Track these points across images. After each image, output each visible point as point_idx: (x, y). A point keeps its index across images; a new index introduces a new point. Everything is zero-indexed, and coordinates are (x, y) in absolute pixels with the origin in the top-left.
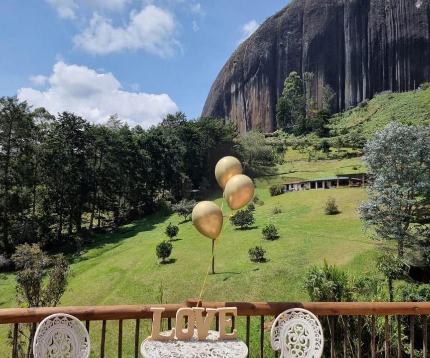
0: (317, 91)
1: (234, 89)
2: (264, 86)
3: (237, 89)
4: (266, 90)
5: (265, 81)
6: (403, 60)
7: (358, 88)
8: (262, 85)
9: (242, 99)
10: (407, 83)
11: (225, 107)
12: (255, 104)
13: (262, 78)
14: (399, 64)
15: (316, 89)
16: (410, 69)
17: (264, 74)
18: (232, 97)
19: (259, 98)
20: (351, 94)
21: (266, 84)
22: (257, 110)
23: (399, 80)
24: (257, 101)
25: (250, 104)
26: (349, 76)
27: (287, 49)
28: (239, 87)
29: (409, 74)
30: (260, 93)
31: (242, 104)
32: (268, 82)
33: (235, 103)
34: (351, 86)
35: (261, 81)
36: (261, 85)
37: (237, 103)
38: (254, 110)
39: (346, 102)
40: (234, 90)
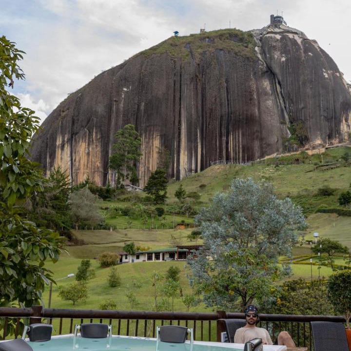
0: (152, 153)
1: (61, 140)
2: (95, 141)
3: (63, 141)
4: (96, 146)
5: (96, 136)
6: (236, 133)
7: (193, 154)
8: (93, 140)
9: (69, 153)
10: (239, 156)
11: (48, 160)
12: (84, 160)
13: (93, 132)
14: (231, 136)
15: (151, 151)
16: (242, 142)
17: (96, 129)
18: (57, 149)
19: (88, 154)
20: (186, 160)
21: (97, 140)
22: (86, 167)
23: (232, 151)
24: (86, 158)
25: (77, 159)
26: (185, 143)
27: (122, 105)
28: (66, 139)
29: (241, 146)
30: (91, 149)
31: (69, 159)
32: (99, 138)
33: (60, 157)
34: (186, 153)
35: (92, 135)
36: (91, 140)
37: (63, 157)
38: (82, 166)
39: (181, 168)
40: (61, 143)
